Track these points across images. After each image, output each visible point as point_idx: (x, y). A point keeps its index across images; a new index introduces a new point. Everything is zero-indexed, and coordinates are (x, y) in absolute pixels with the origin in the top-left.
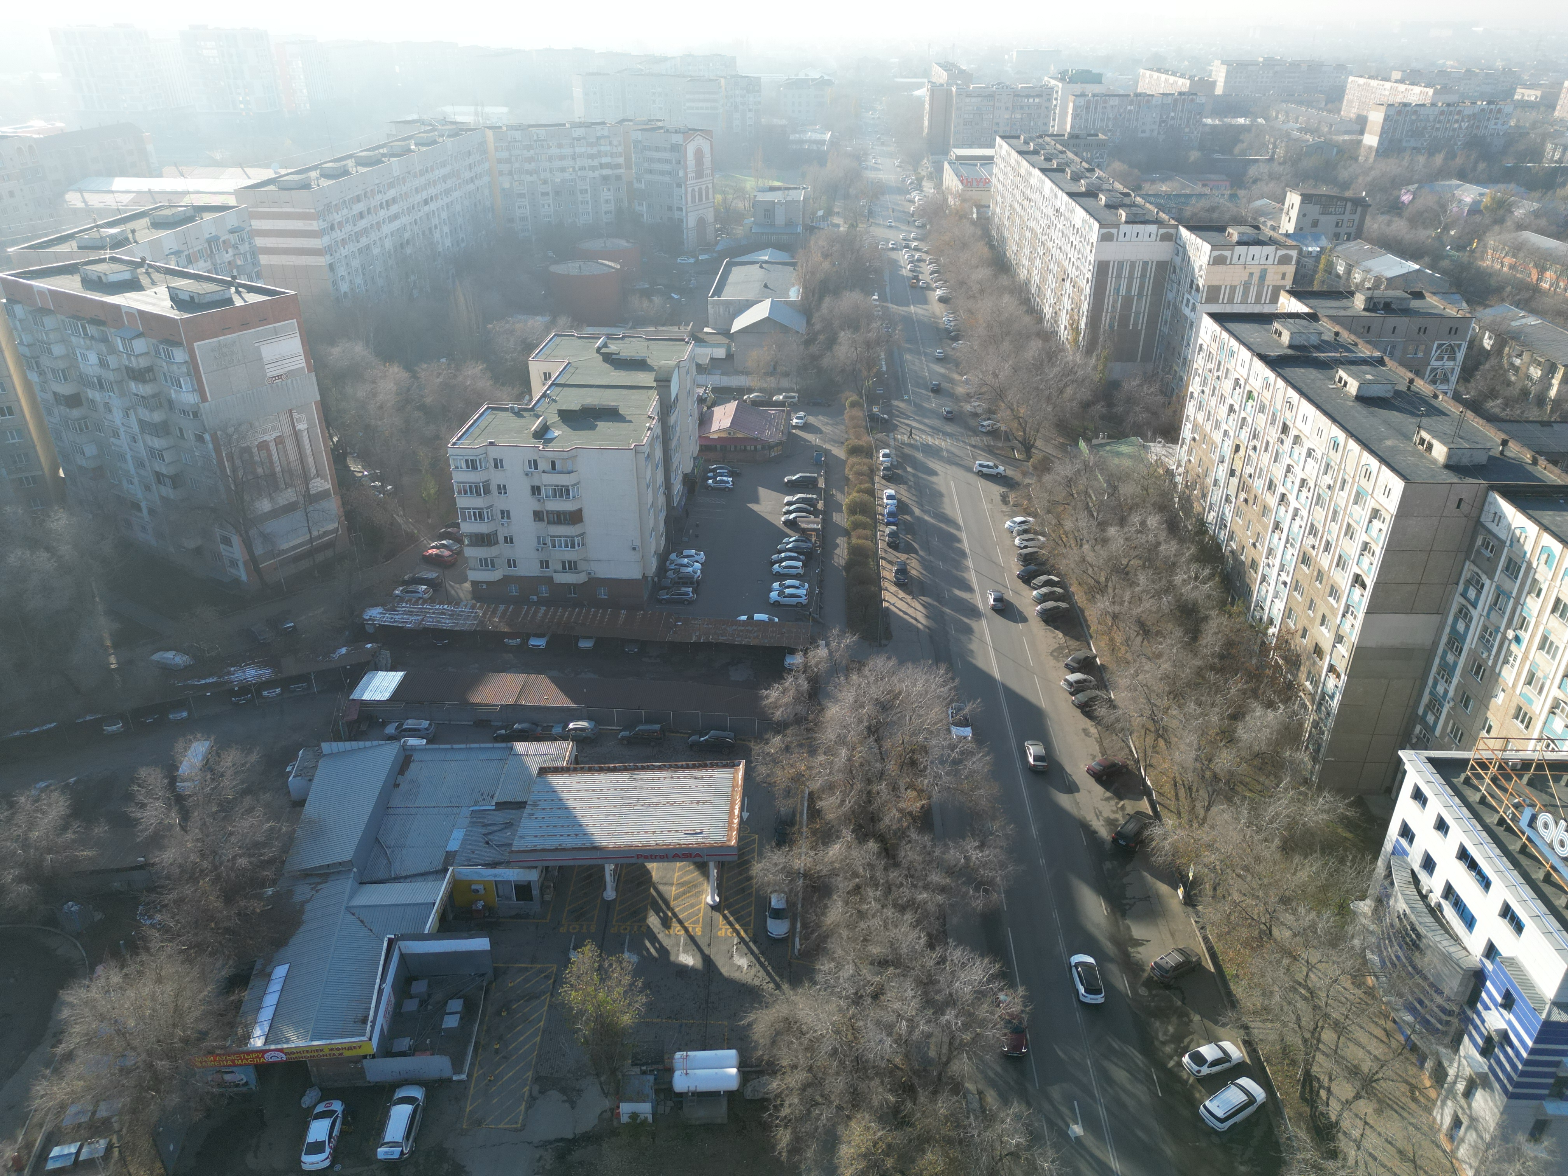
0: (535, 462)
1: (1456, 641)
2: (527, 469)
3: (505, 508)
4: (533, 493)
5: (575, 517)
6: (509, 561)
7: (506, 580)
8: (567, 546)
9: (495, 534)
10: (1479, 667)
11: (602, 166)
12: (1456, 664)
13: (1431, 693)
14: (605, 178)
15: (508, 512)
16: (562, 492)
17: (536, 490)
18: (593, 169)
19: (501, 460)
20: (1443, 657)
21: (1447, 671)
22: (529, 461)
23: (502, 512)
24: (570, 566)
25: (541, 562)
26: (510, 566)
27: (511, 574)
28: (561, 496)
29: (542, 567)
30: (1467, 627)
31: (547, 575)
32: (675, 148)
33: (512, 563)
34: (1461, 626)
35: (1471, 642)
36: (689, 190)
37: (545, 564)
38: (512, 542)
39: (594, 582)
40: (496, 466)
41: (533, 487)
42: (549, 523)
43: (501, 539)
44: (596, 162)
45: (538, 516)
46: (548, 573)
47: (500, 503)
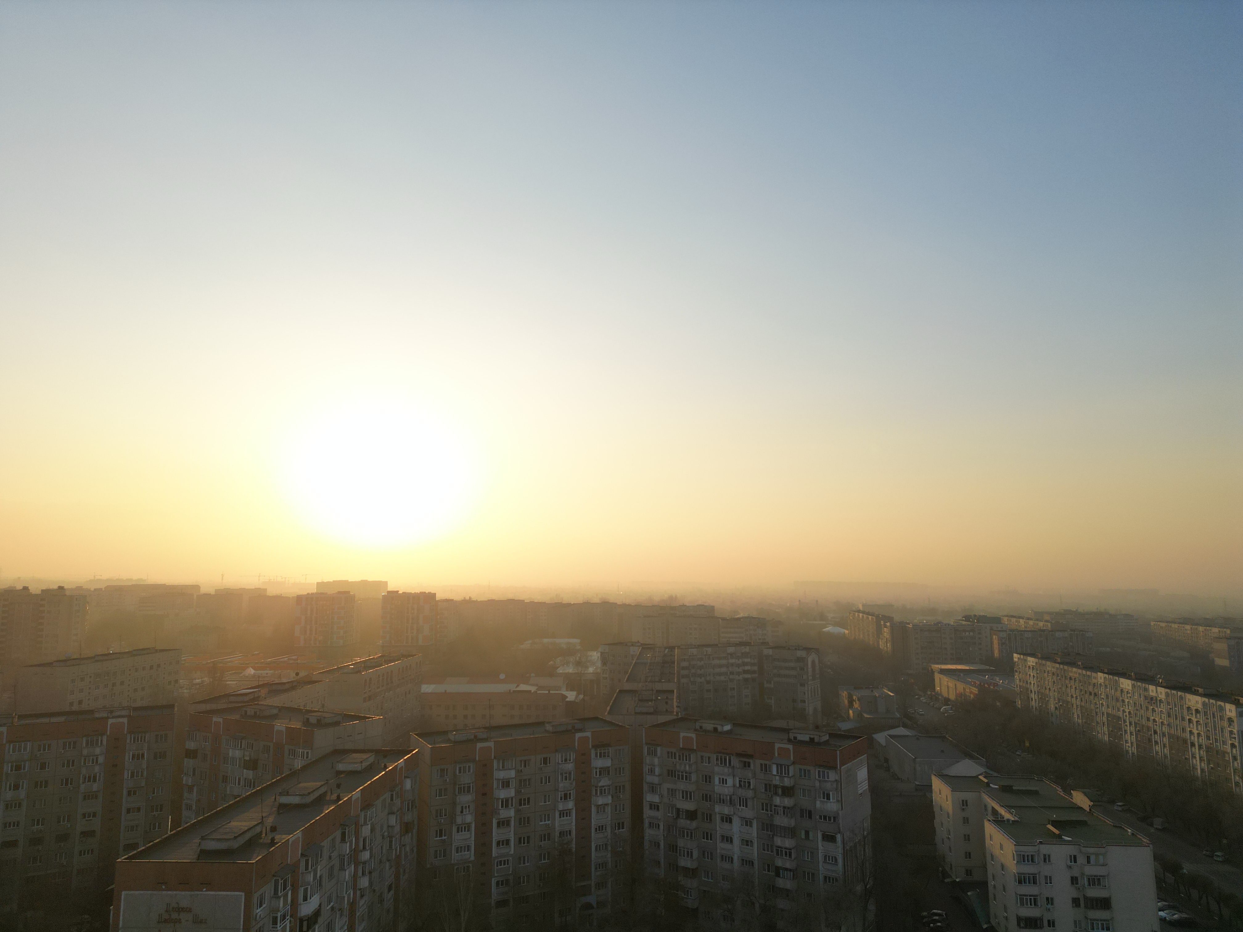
0: (1075, 857)
2: (1069, 863)
3: (1050, 896)
4: (1072, 883)
5: (1105, 904)
9: (1041, 919)
11: (745, 672)
14: (746, 680)
15: (1052, 899)
16: (1095, 881)
17: (1074, 880)
18: (739, 674)
19: (1049, 856)
22: (1071, 856)
23: (1047, 899)
28: (1094, 884)
32: (800, 660)
36: (810, 688)
38: (1054, 926)
40: (1044, 861)
41: (1072, 878)
42: (1085, 908)
43: (1045, 923)
44: (740, 669)
45: (1076, 902)
47: (1046, 891)
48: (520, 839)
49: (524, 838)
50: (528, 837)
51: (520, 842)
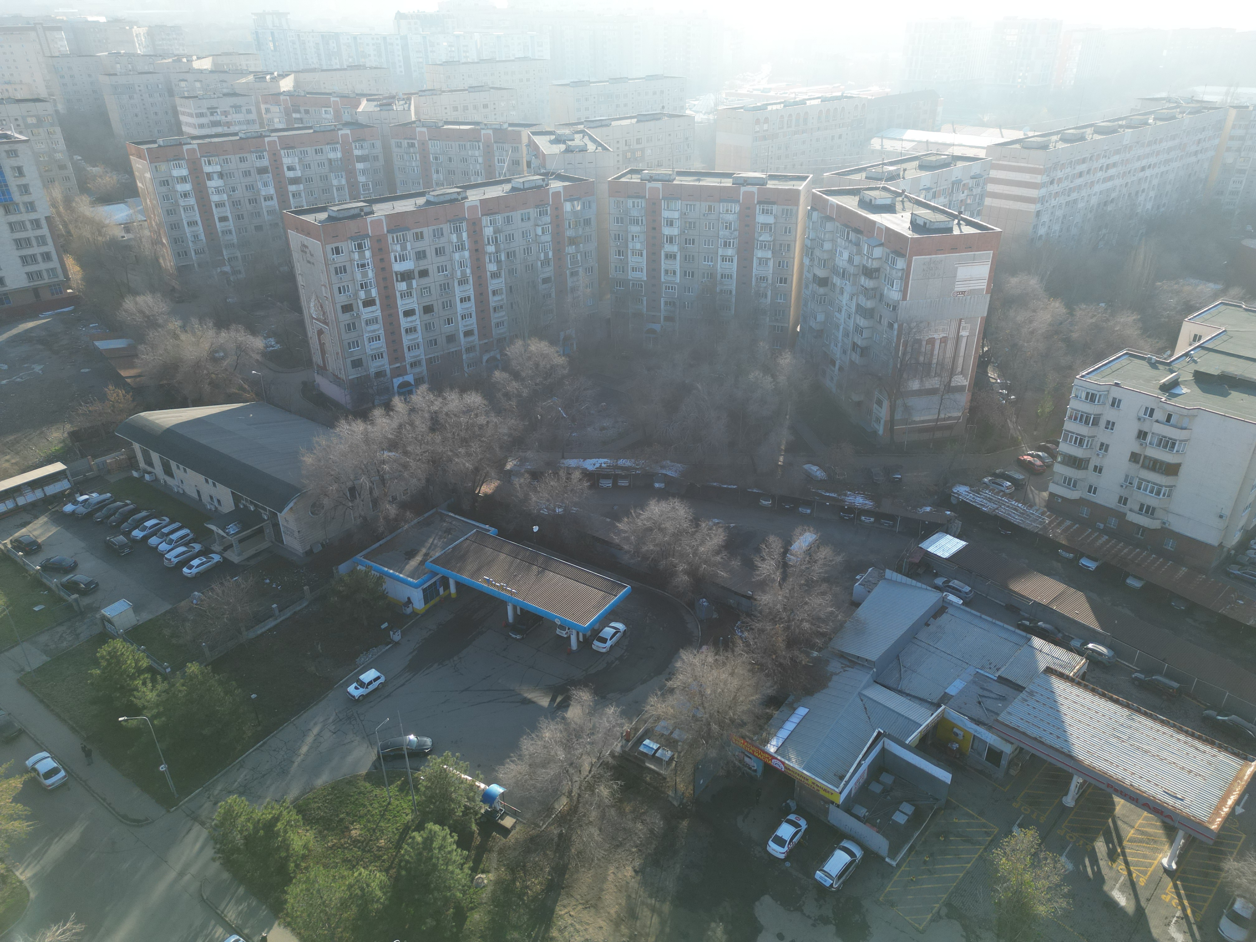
0: (1152, 410)
2: (1141, 414)
3: (1105, 441)
4: (1139, 437)
5: (1172, 470)
6: (1091, 487)
7: (1081, 502)
8: (1151, 492)
9: (1088, 461)
15: (1108, 446)
16: (1168, 444)
17: (1142, 435)
19: (1120, 401)
22: (1147, 408)
23: (1102, 444)
24: (1149, 511)
25: (1121, 497)
26: (1089, 491)
27: (1088, 498)
28: (1165, 447)
29: (1120, 502)
31: (1121, 510)
33: (1092, 489)
37: (1123, 500)
38: (1100, 472)
39: (1165, 532)
40: (1113, 405)
41: (1140, 432)
42: (1143, 466)
43: (1091, 466)
45: (1134, 458)
46: (1122, 508)
47: (1103, 436)
48: (685, 272)
49: (689, 273)
50: (693, 273)
51: (685, 275)
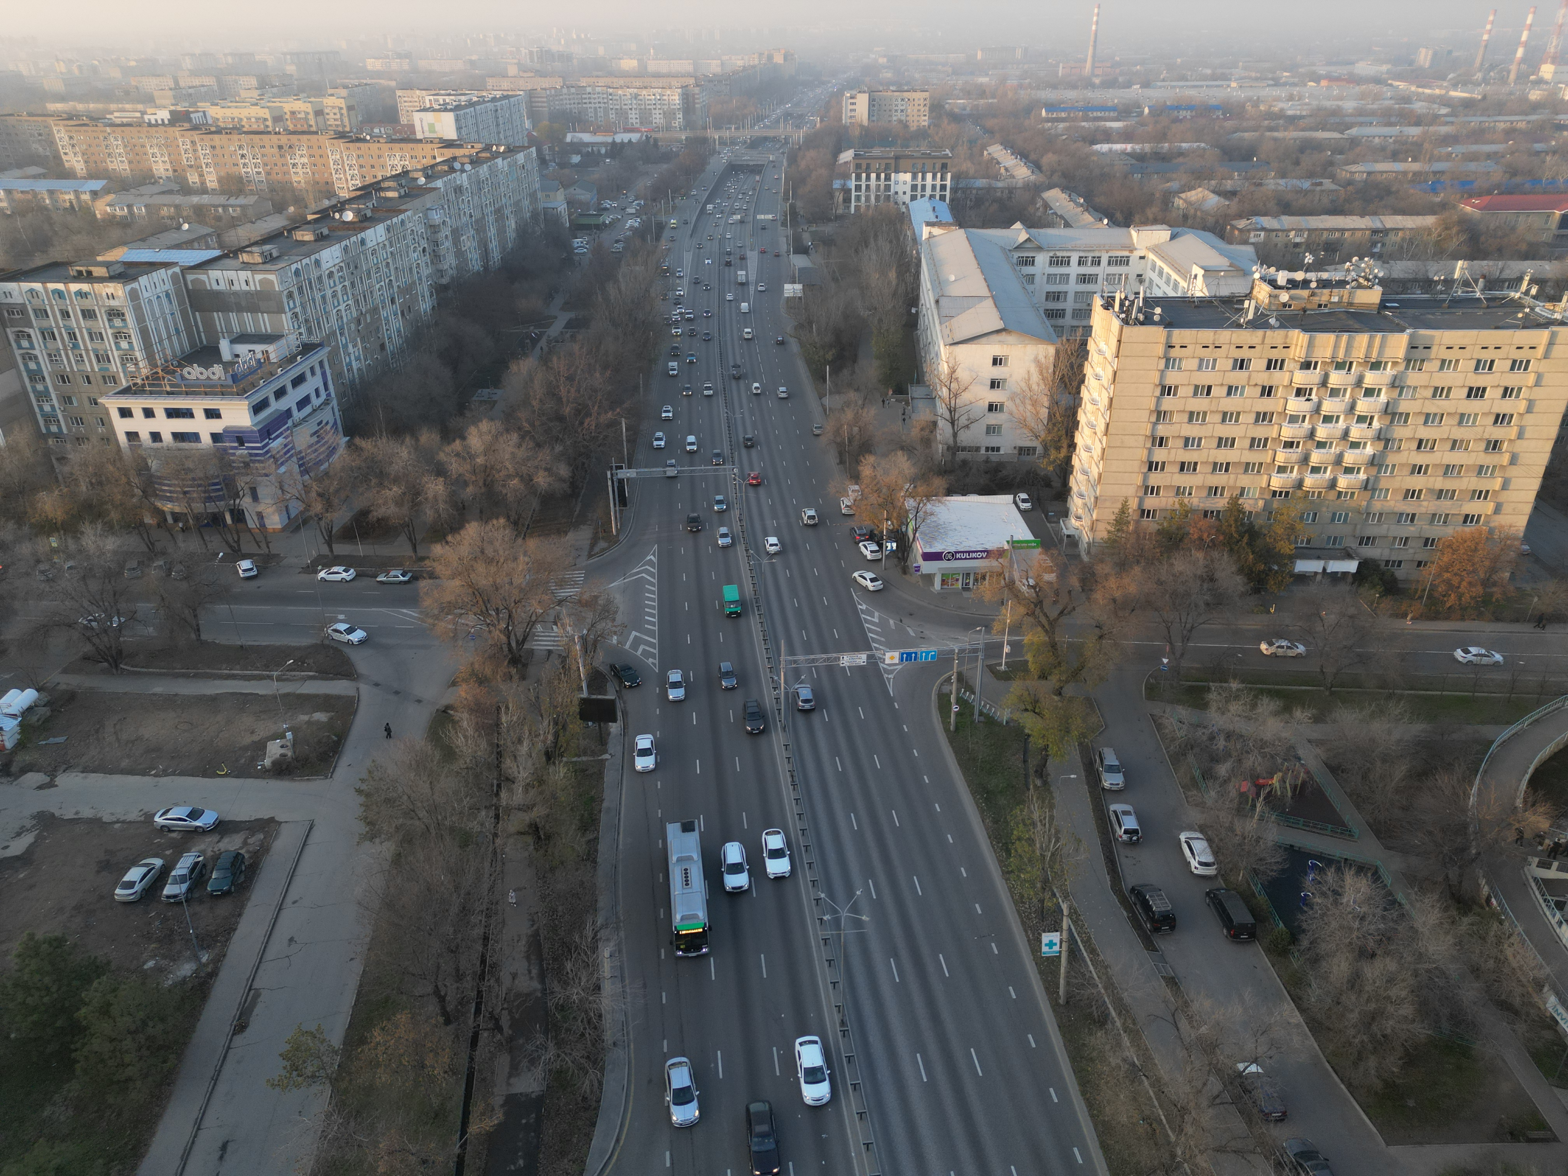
1: (36, 376)
10: (62, 377)
12: (46, 388)
13: (42, 416)
20: (34, 390)
21: (44, 396)
30: (38, 364)
34: (32, 366)
35: (46, 368)
